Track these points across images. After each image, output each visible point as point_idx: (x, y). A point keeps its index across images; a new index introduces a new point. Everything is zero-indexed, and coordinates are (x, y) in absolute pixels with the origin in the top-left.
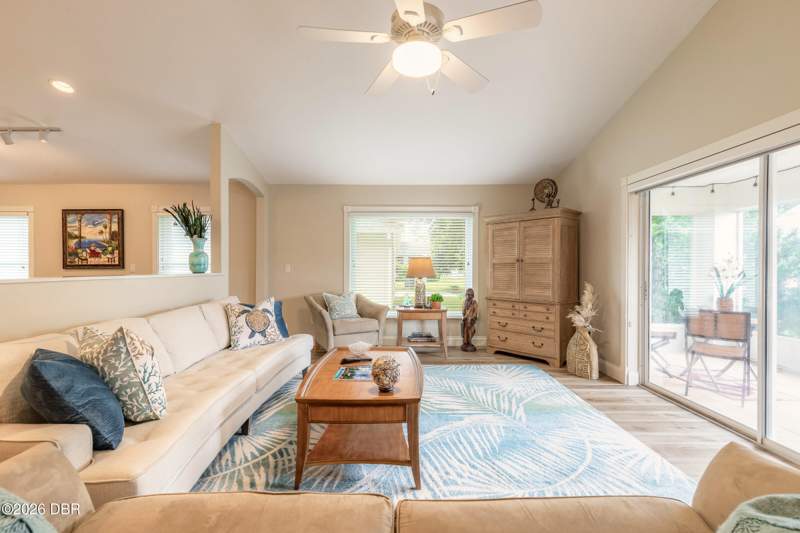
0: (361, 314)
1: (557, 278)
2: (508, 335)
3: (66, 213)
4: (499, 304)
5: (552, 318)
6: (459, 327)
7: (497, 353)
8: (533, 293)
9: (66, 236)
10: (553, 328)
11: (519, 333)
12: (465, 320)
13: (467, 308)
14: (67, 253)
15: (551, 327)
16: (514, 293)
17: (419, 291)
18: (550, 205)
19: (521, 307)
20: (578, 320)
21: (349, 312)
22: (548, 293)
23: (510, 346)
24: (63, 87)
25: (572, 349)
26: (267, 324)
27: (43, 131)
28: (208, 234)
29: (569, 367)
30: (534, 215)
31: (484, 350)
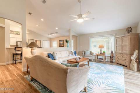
0: (90, 54)
1: (129, 49)
2: (119, 60)
3: (59, 41)
4: (118, 54)
5: (128, 57)
6: (109, 58)
8: (124, 52)
9: (59, 43)
11: (121, 60)
12: (110, 57)
13: (111, 54)
14: (60, 45)
15: (128, 59)
16: (120, 52)
17: (101, 51)
19: (122, 54)
20: (132, 58)
21: (88, 53)
23: (119, 62)
24: (57, 29)
26: (73, 54)
27: (56, 33)
28: (69, 43)
29: (131, 68)
31: (115, 63)
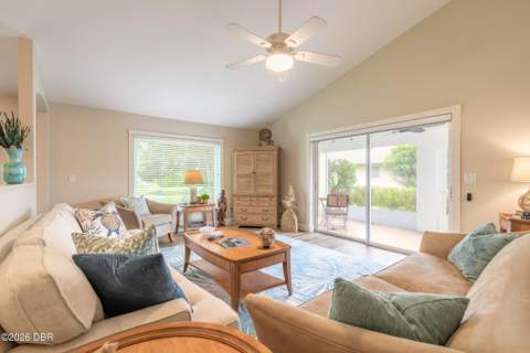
2: (247, 216)
4: (241, 198)
5: (272, 204)
7: (241, 227)
10: (274, 210)
11: (255, 214)
13: (221, 202)
15: (272, 209)
16: (251, 192)
17: (193, 193)
18: (269, 144)
20: (288, 204)
22: (271, 191)
25: (285, 218)
29: (283, 228)
30: (261, 148)
